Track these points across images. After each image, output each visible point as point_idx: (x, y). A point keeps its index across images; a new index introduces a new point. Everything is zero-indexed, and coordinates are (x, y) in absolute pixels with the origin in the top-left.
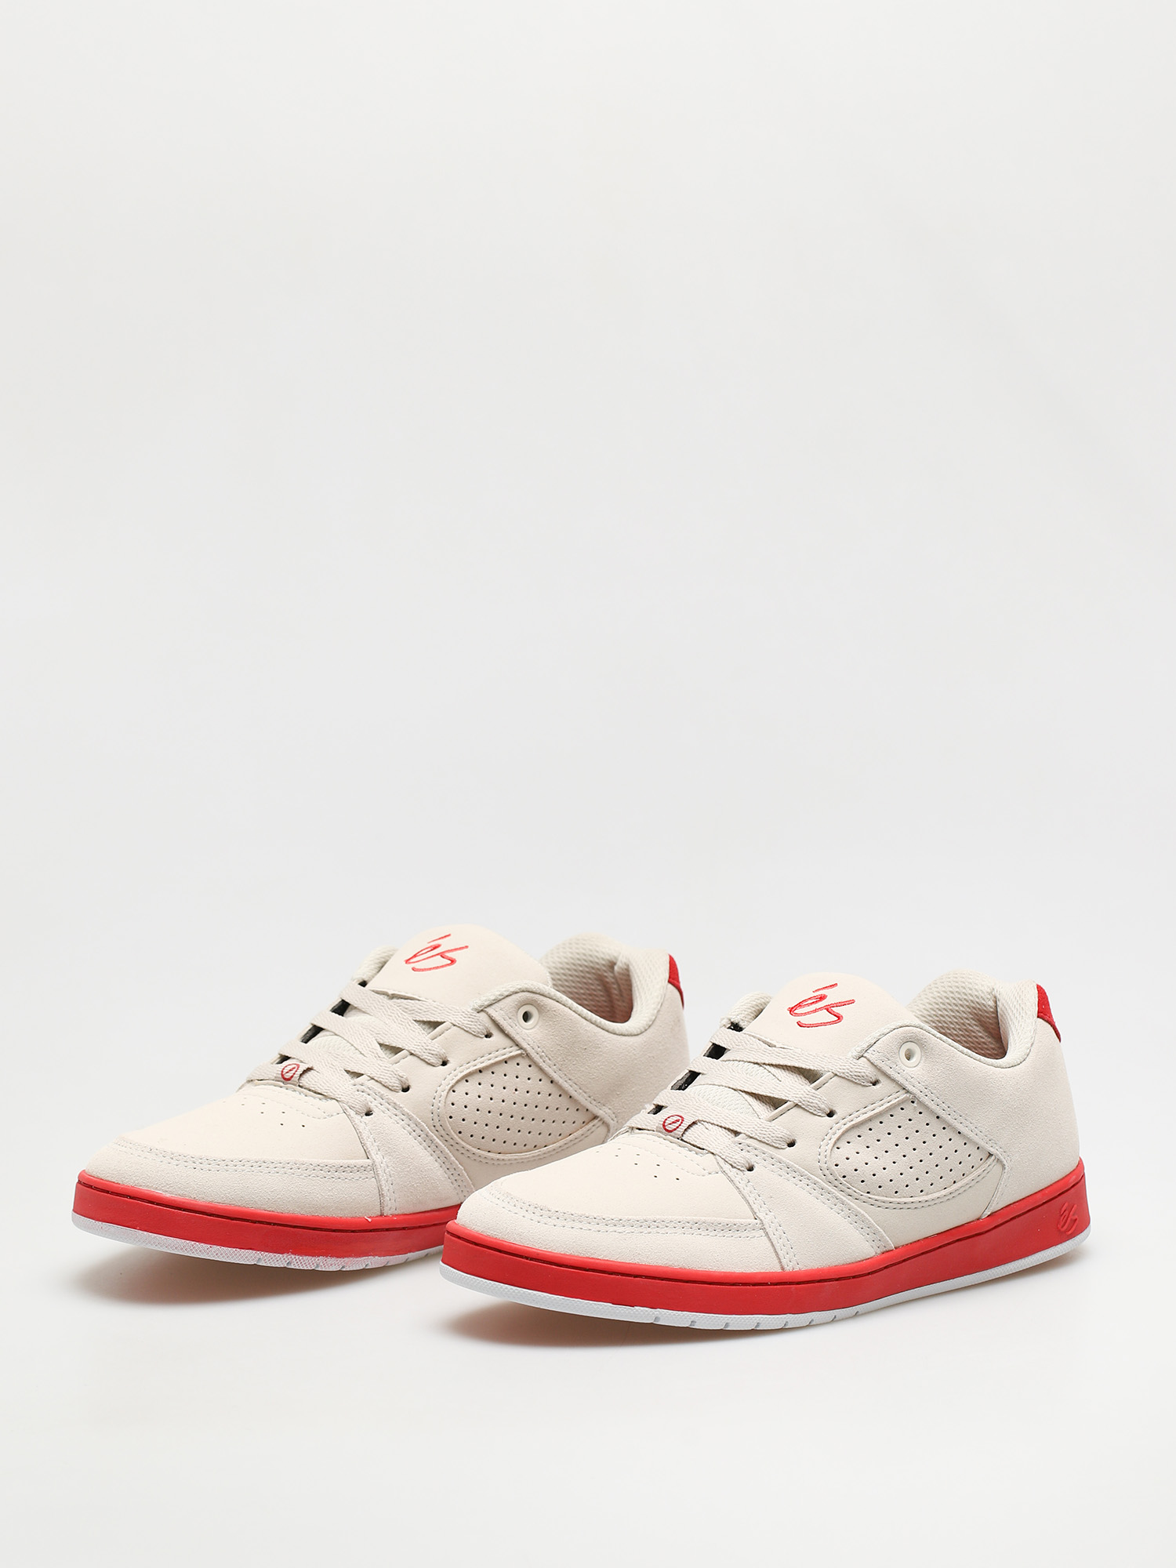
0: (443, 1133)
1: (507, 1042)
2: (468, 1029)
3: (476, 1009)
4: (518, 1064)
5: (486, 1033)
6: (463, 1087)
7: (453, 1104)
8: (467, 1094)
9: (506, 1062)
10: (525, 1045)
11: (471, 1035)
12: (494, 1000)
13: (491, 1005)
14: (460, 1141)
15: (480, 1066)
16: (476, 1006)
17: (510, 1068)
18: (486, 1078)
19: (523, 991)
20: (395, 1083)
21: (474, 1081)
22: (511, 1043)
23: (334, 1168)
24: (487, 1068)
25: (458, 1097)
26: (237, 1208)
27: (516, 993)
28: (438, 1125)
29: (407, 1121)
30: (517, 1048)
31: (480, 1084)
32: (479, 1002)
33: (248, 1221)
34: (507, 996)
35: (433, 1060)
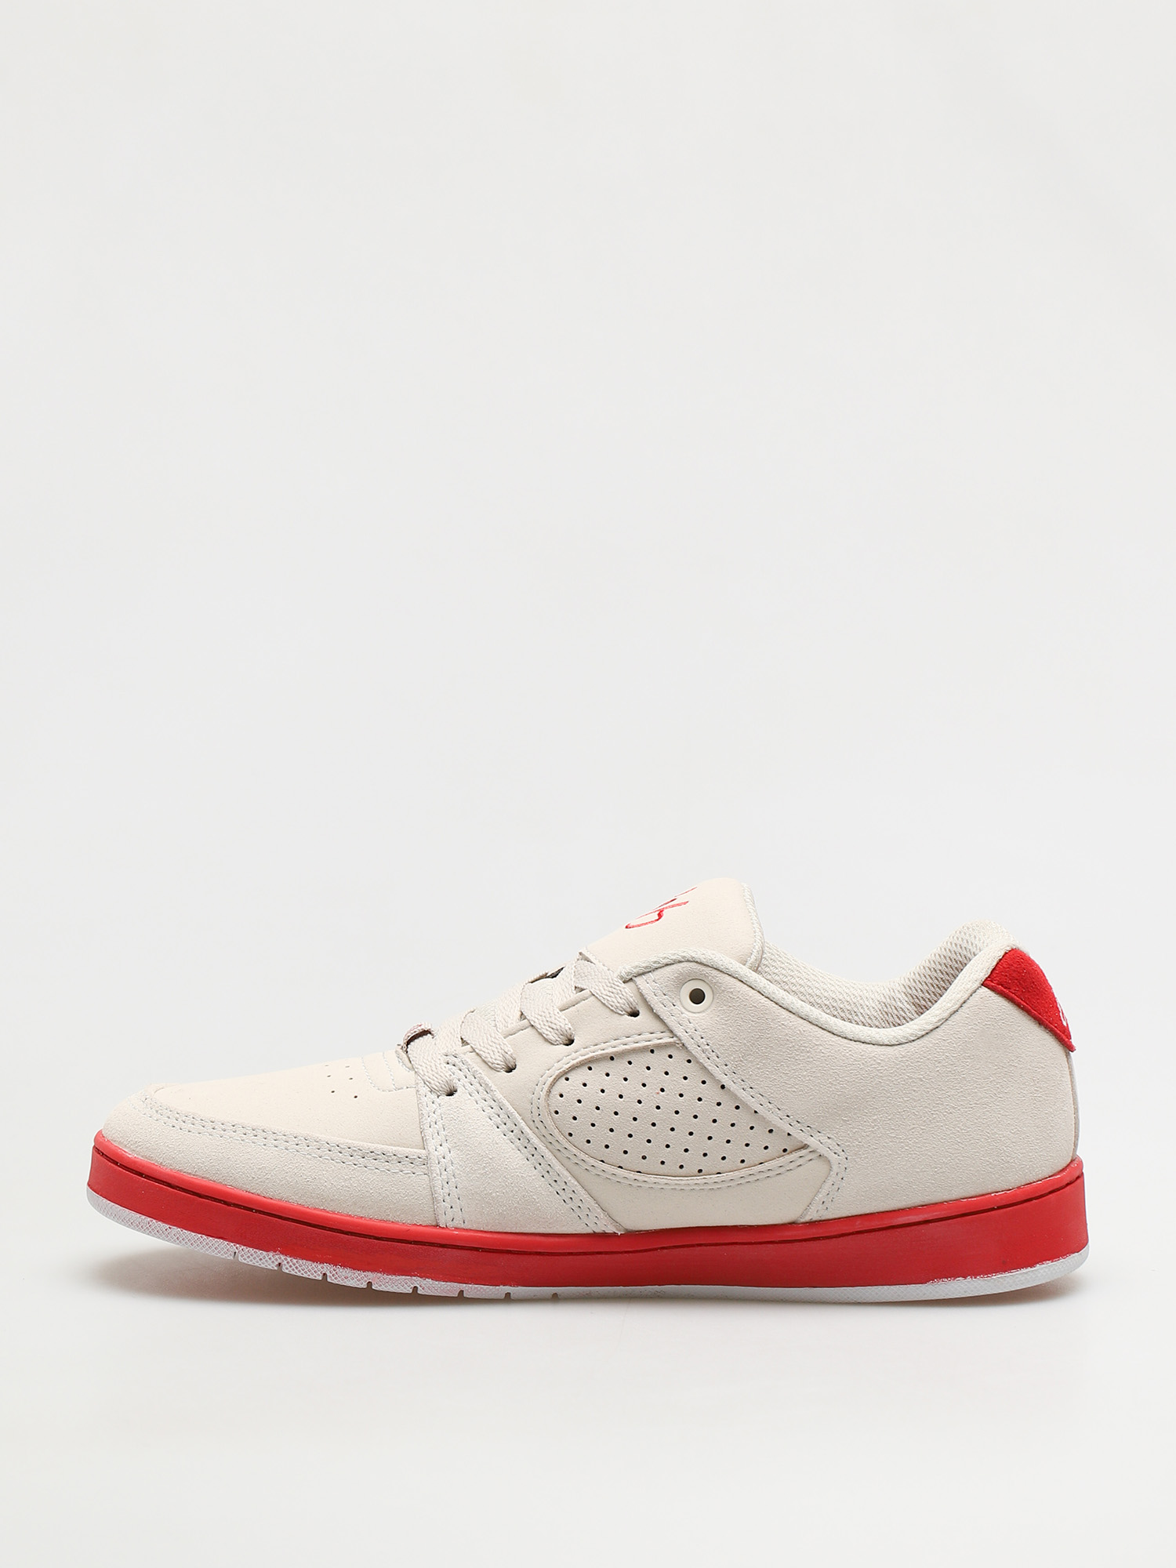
0: (544, 1131)
1: (655, 1025)
2: (605, 1002)
3: (622, 977)
4: (670, 1057)
5: (629, 1010)
6: (582, 1075)
7: (561, 1096)
8: (585, 1085)
9: (652, 1051)
10: (679, 1031)
11: (608, 1010)
12: (646, 967)
13: (643, 974)
14: (567, 1145)
15: (610, 1050)
16: (623, 974)
17: (659, 1060)
18: (619, 1068)
19: (688, 961)
20: (497, 1059)
21: (599, 1070)
22: (662, 1028)
23: (360, 1153)
24: (622, 1054)
25: (571, 1087)
26: (211, 1184)
27: (680, 962)
28: (537, 1119)
29: (496, 1109)
30: (668, 1034)
31: (608, 1075)
32: (628, 967)
33: (219, 1201)
34: (667, 965)
35: (552, 1036)
